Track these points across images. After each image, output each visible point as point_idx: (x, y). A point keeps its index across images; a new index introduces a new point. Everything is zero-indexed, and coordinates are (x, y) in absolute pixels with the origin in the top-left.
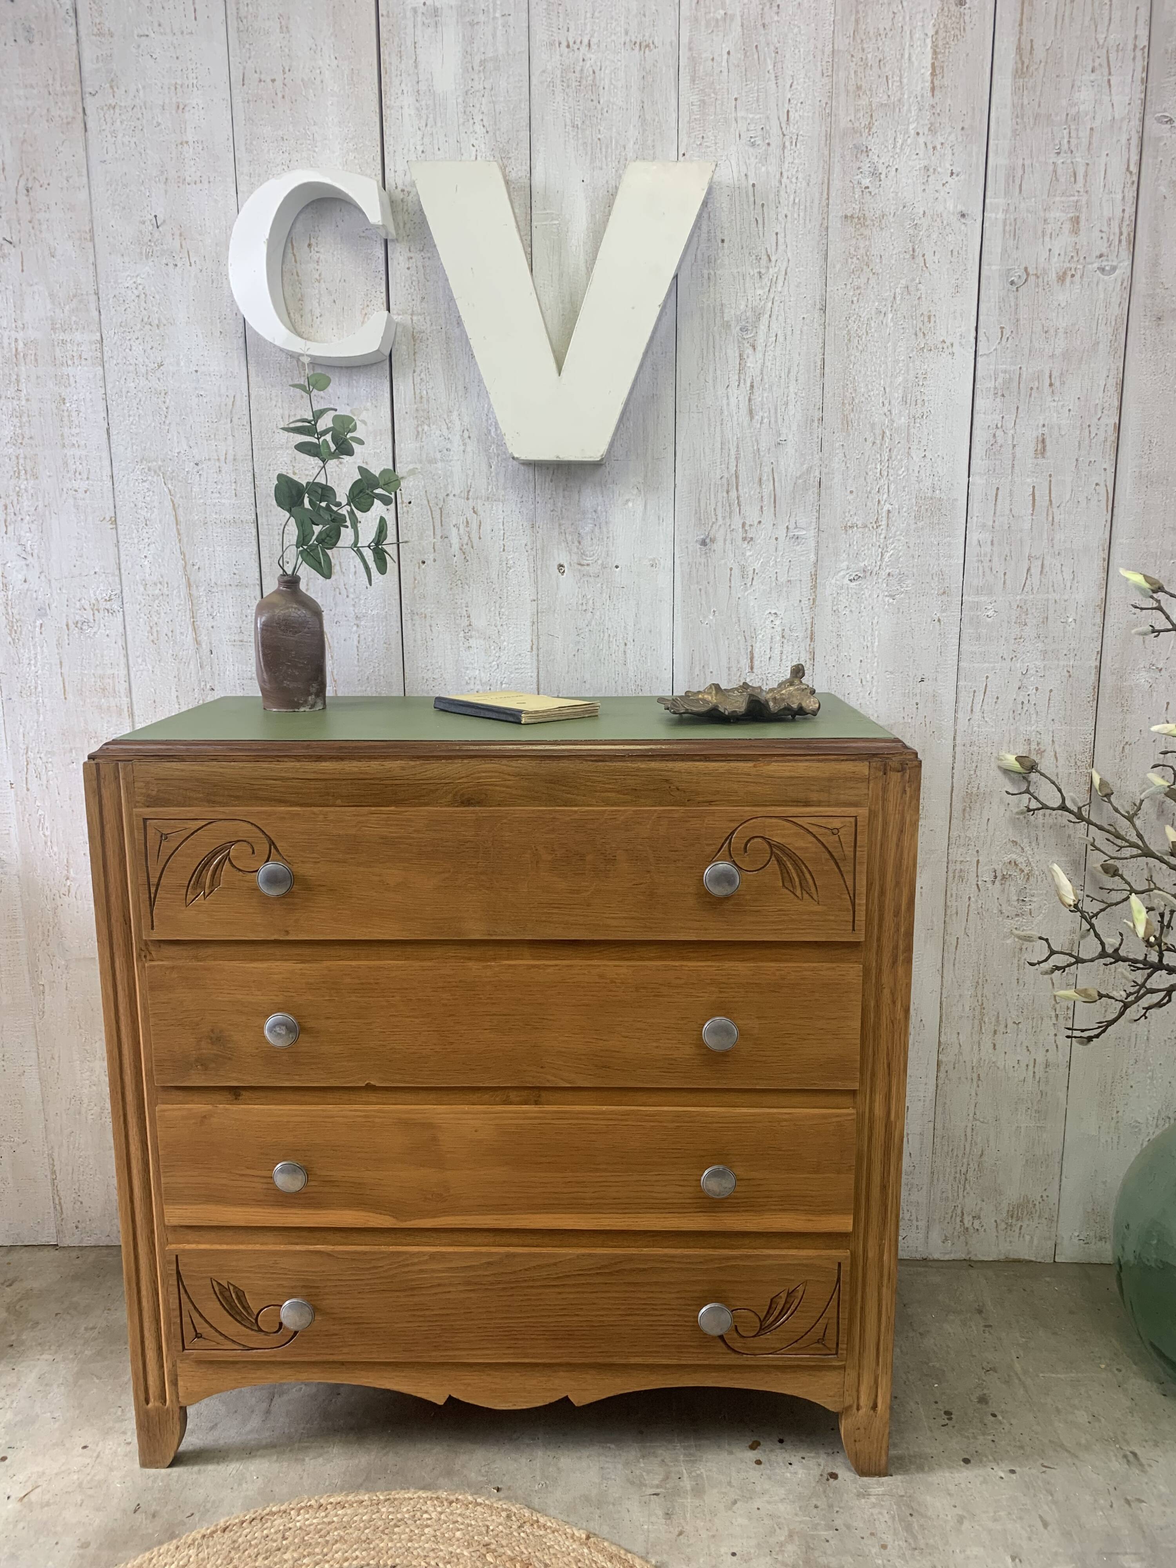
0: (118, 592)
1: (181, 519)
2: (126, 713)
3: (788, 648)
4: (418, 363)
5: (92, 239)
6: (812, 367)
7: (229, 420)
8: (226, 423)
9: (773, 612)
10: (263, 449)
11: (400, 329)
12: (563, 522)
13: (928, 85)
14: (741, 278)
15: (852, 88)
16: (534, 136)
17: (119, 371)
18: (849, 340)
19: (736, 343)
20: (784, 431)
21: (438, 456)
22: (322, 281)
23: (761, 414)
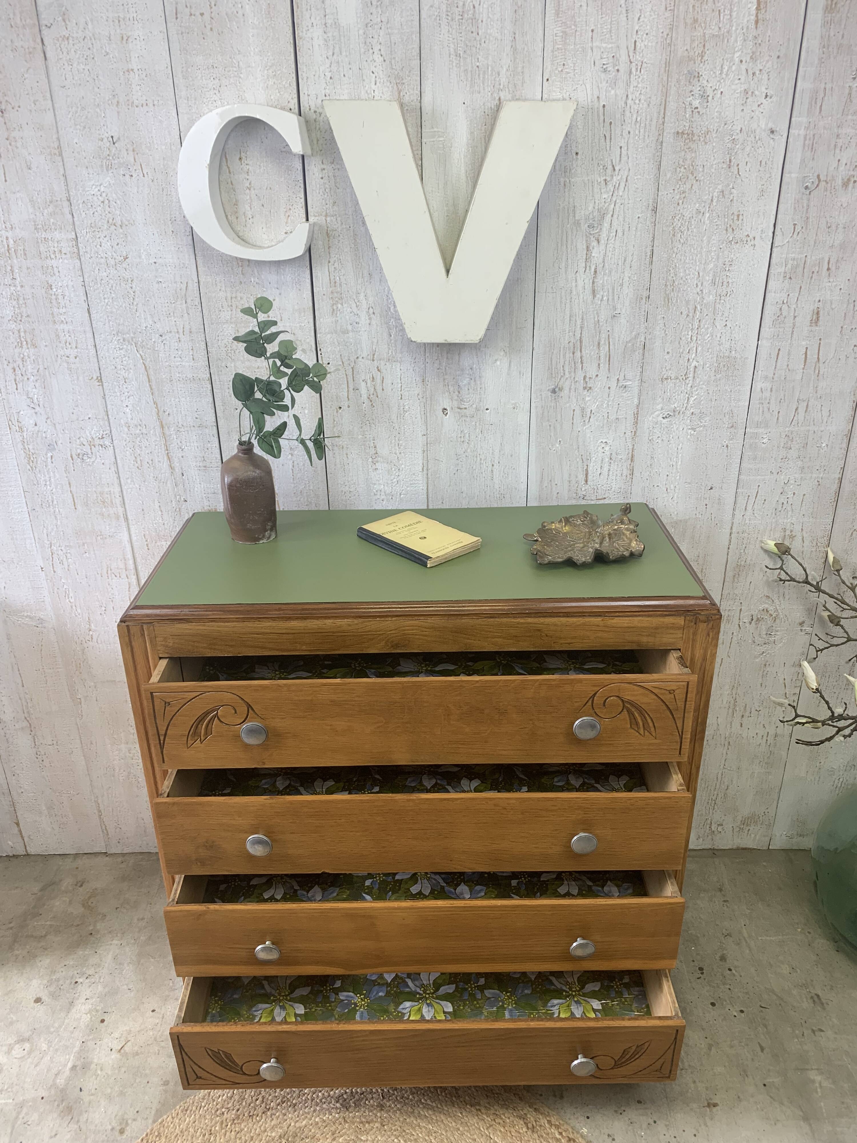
0: (108, 432)
1: (152, 378)
2: (122, 519)
3: (614, 467)
4: (332, 255)
5: (61, 155)
6: (644, 257)
7: (184, 301)
8: (181, 304)
9: (604, 441)
10: (212, 324)
11: (316, 228)
12: (446, 377)
13: (753, 18)
14: (590, 184)
15: (689, 21)
16: (424, 64)
17: (93, 263)
18: (674, 235)
19: (584, 237)
20: (619, 306)
21: (350, 328)
22: (252, 189)
23: (601, 293)
